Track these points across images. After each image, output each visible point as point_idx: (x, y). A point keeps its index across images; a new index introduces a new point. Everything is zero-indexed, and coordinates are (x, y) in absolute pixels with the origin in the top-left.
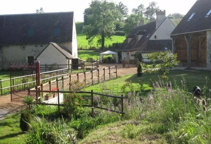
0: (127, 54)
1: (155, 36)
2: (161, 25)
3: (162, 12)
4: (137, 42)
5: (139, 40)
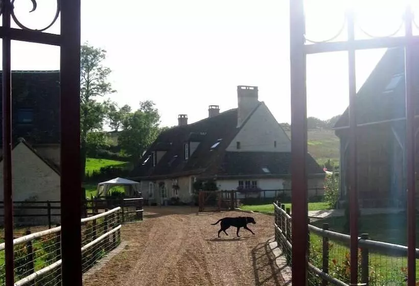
0: (158, 185)
1: (238, 143)
2: (249, 118)
3: (251, 90)
4: (187, 158)
5: (191, 153)
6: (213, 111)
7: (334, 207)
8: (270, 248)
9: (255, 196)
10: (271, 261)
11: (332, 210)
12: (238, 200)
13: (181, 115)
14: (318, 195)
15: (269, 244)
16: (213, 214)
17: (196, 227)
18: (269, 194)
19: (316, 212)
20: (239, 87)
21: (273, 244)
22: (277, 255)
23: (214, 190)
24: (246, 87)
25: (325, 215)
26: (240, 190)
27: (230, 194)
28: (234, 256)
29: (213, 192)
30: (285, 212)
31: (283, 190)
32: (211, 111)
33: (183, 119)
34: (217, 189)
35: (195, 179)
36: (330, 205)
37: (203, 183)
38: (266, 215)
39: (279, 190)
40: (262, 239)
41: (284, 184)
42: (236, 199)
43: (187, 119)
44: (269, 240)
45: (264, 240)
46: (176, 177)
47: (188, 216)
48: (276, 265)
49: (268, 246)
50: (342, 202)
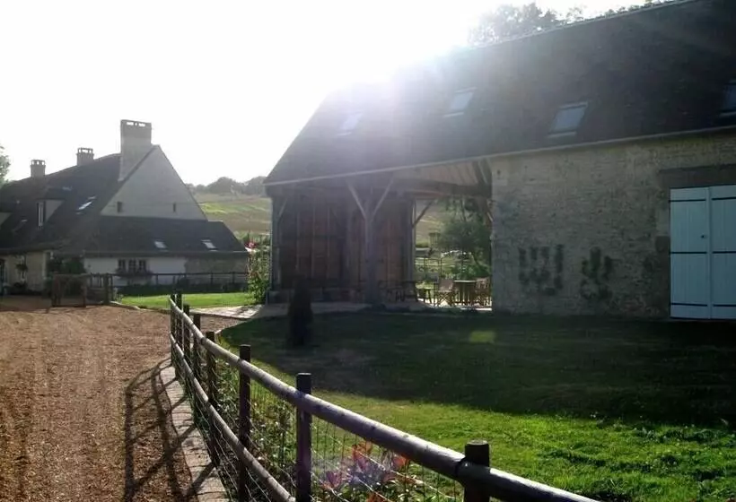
1: (120, 204)
2: (136, 168)
3: (142, 127)
4: (40, 224)
5: (48, 216)
6: (84, 156)
7: (263, 300)
8: (162, 382)
9: (143, 283)
10: (163, 417)
11: (260, 306)
12: (116, 289)
13: (35, 161)
14: (236, 281)
15: (159, 373)
16: (72, 311)
17: (38, 335)
18: (163, 280)
19: (235, 308)
20: (123, 123)
21: (169, 373)
22: (174, 401)
23: (79, 273)
24: (135, 122)
25: (249, 314)
26: (120, 273)
27: (102, 279)
28: (91, 401)
29: (75, 276)
30: (191, 321)
31: (185, 274)
32: (81, 156)
33: (37, 167)
34: (84, 271)
35: (52, 254)
36: (256, 297)
37: (63, 262)
38: (158, 314)
39: (179, 274)
40: (149, 360)
41: (186, 266)
42: (112, 287)
43: (44, 166)
44: (160, 364)
45: (151, 363)
46: (24, 252)
47: (31, 314)
48: (173, 425)
49: (157, 378)
50: (274, 293)
